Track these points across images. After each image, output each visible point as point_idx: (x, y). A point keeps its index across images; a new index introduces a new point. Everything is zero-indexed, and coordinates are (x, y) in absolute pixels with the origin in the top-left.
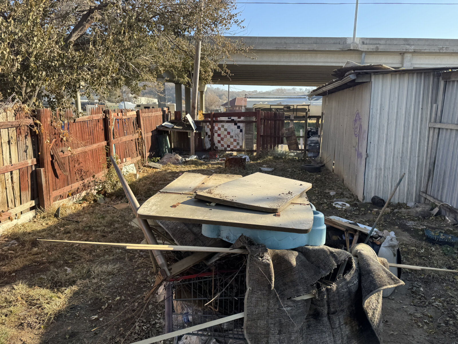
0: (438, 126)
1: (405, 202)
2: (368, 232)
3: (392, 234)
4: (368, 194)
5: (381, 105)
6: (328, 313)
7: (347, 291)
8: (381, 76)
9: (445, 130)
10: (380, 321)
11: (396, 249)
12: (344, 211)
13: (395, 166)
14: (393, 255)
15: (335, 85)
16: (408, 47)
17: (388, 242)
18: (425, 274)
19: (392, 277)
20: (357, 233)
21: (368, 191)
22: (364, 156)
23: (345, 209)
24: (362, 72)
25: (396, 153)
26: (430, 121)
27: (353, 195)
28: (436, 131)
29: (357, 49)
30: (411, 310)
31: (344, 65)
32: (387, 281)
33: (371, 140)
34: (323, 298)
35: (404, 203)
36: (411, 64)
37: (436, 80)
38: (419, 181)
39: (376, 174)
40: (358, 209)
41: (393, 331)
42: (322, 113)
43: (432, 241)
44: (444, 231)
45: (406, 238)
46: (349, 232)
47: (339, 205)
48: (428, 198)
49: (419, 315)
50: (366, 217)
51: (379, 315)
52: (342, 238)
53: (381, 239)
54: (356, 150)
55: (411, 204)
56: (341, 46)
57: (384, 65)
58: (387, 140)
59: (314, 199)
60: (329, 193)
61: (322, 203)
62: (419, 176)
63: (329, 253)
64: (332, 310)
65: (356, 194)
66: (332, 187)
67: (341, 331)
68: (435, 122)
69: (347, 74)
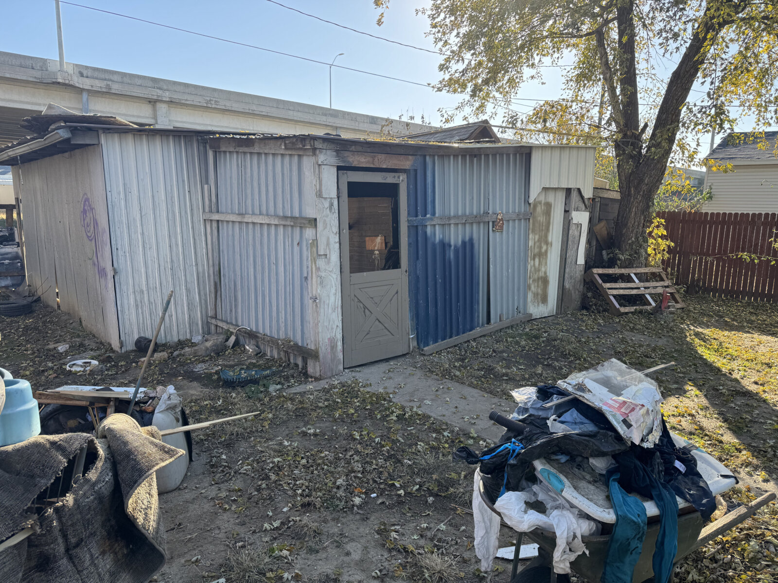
0: (216, 217)
1: (188, 337)
2: (131, 396)
3: (171, 389)
4: (127, 337)
5: (125, 185)
6: (67, 550)
7: (95, 498)
8: (116, 136)
9: (225, 224)
10: (158, 524)
11: (179, 409)
12: (89, 374)
13: (164, 283)
14: (175, 421)
15: (31, 147)
16: (160, 92)
17: (165, 403)
18: (226, 434)
19: (166, 449)
20: (112, 403)
21: (127, 331)
22: (110, 274)
23: (91, 371)
24: (81, 127)
25: (162, 263)
26: (204, 211)
27: (101, 343)
28: (215, 225)
29: (71, 83)
30: (212, 492)
31: (44, 110)
32: (158, 457)
33: (117, 244)
34: (51, 527)
35: (187, 340)
36: (170, 120)
37: (201, 148)
38: (203, 302)
39: (136, 300)
40: (114, 365)
41: (190, 534)
42: (17, 199)
43: (230, 384)
44: (245, 367)
45: (195, 390)
46: (97, 405)
47: (78, 365)
48: (220, 324)
49: (223, 494)
50: (129, 376)
51: (156, 514)
52: (86, 420)
53: (154, 402)
54: (94, 264)
55: (197, 339)
56: (38, 74)
57: (117, 118)
58: (144, 242)
59: (26, 367)
60: (55, 348)
61: (43, 371)
62: (202, 293)
63: (48, 446)
64: (73, 540)
65: (108, 341)
66: (60, 336)
67: (97, 569)
68: (211, 211)
69: (53, 127)
